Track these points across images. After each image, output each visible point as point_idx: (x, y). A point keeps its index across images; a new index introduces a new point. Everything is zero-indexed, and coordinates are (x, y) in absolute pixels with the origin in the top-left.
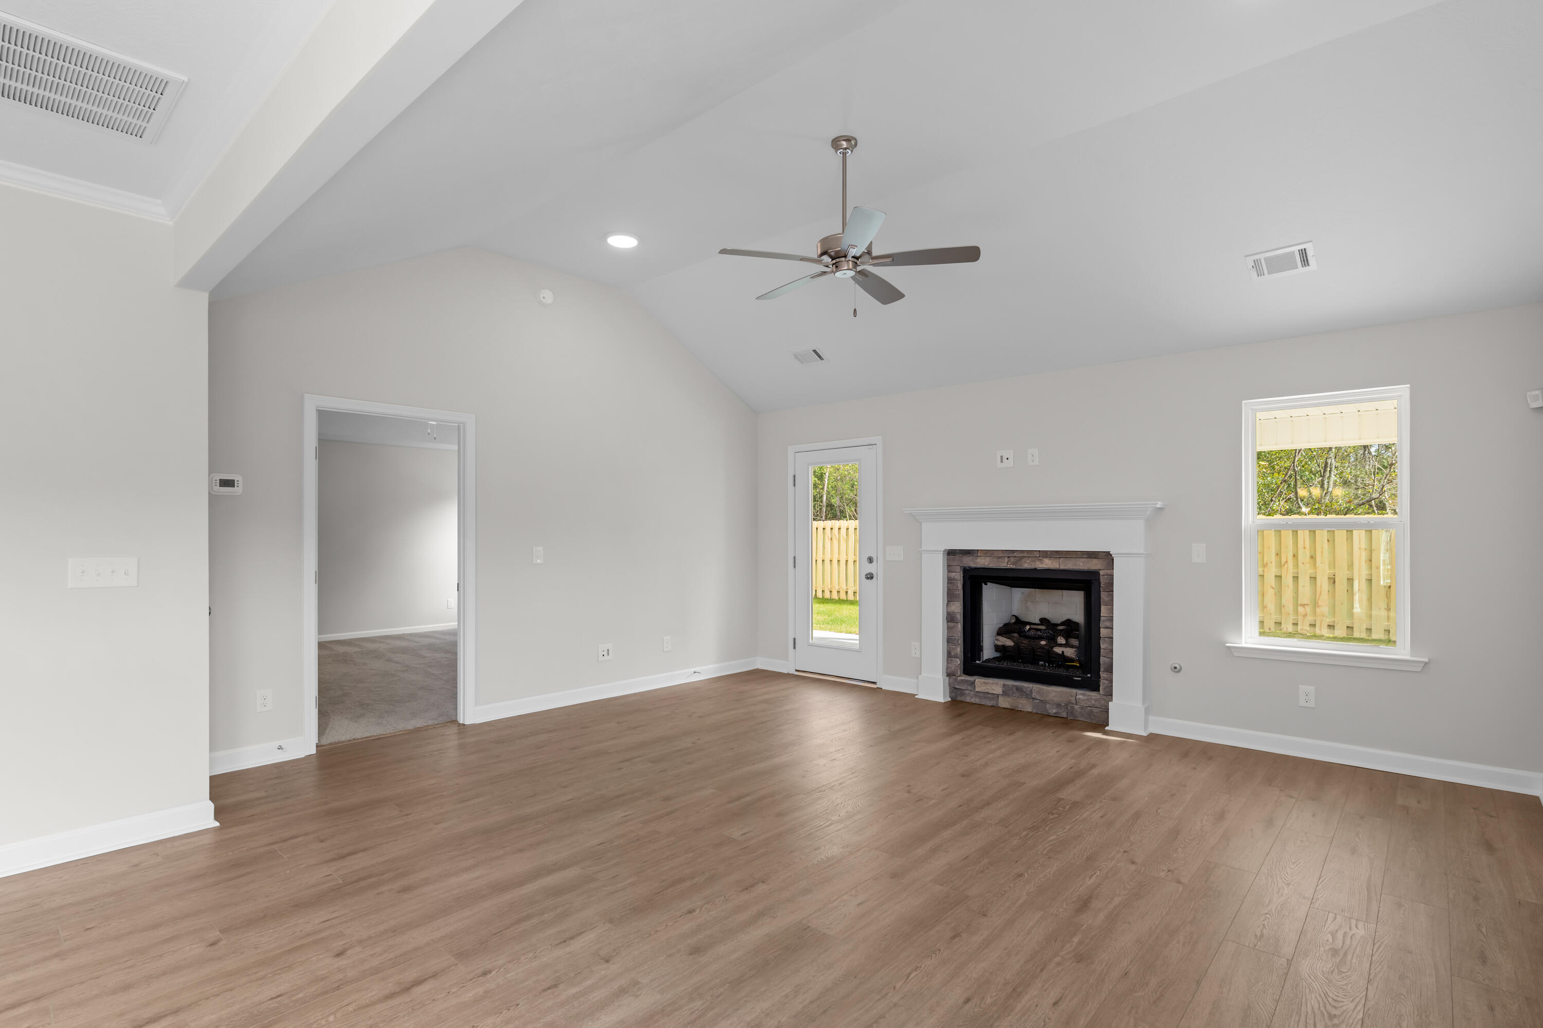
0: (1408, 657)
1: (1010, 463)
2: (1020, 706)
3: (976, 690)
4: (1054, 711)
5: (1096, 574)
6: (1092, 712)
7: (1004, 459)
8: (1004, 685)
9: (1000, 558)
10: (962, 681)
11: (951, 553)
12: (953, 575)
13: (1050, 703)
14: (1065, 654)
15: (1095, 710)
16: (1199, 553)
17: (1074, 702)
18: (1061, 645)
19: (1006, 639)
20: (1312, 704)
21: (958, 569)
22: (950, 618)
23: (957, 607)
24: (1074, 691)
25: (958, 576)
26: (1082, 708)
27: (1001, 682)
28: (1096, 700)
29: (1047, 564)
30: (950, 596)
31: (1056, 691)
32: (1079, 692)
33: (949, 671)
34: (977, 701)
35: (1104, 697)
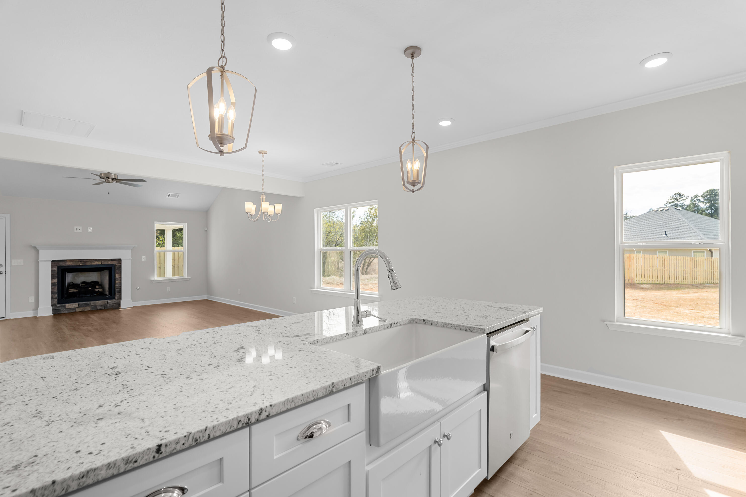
0: (187, 277)
1: (75, 231)
2: (86, 309)
3: (66, 308)
4: (100, 308)
5: (114, 265)
6: (113, 305)
7: (78, 229)
8: (79, 304)
9: (77, 262)
10: (59, 306)
11: (53, 261)
12: (54, 269)
13: (98, 306)
14: (100, 291)
15: (114, 304)
16: (144, 258)
17: (107, 303)
18: (97, 288)
19: (74, 290)
20: (170, 291)
21: (56, 267)
22: (53, 285)
23: (56, 281)
24: (107, 300)
25: (56, 269)
26: (110, 305)
27: (77, 303)
28: (114, 301)
29: (97, 263)
30: (53, 277)
31: (100, 302)
32: (108, 300)
33: (53, 304)
34: (67, 312)
35: (118, 300)
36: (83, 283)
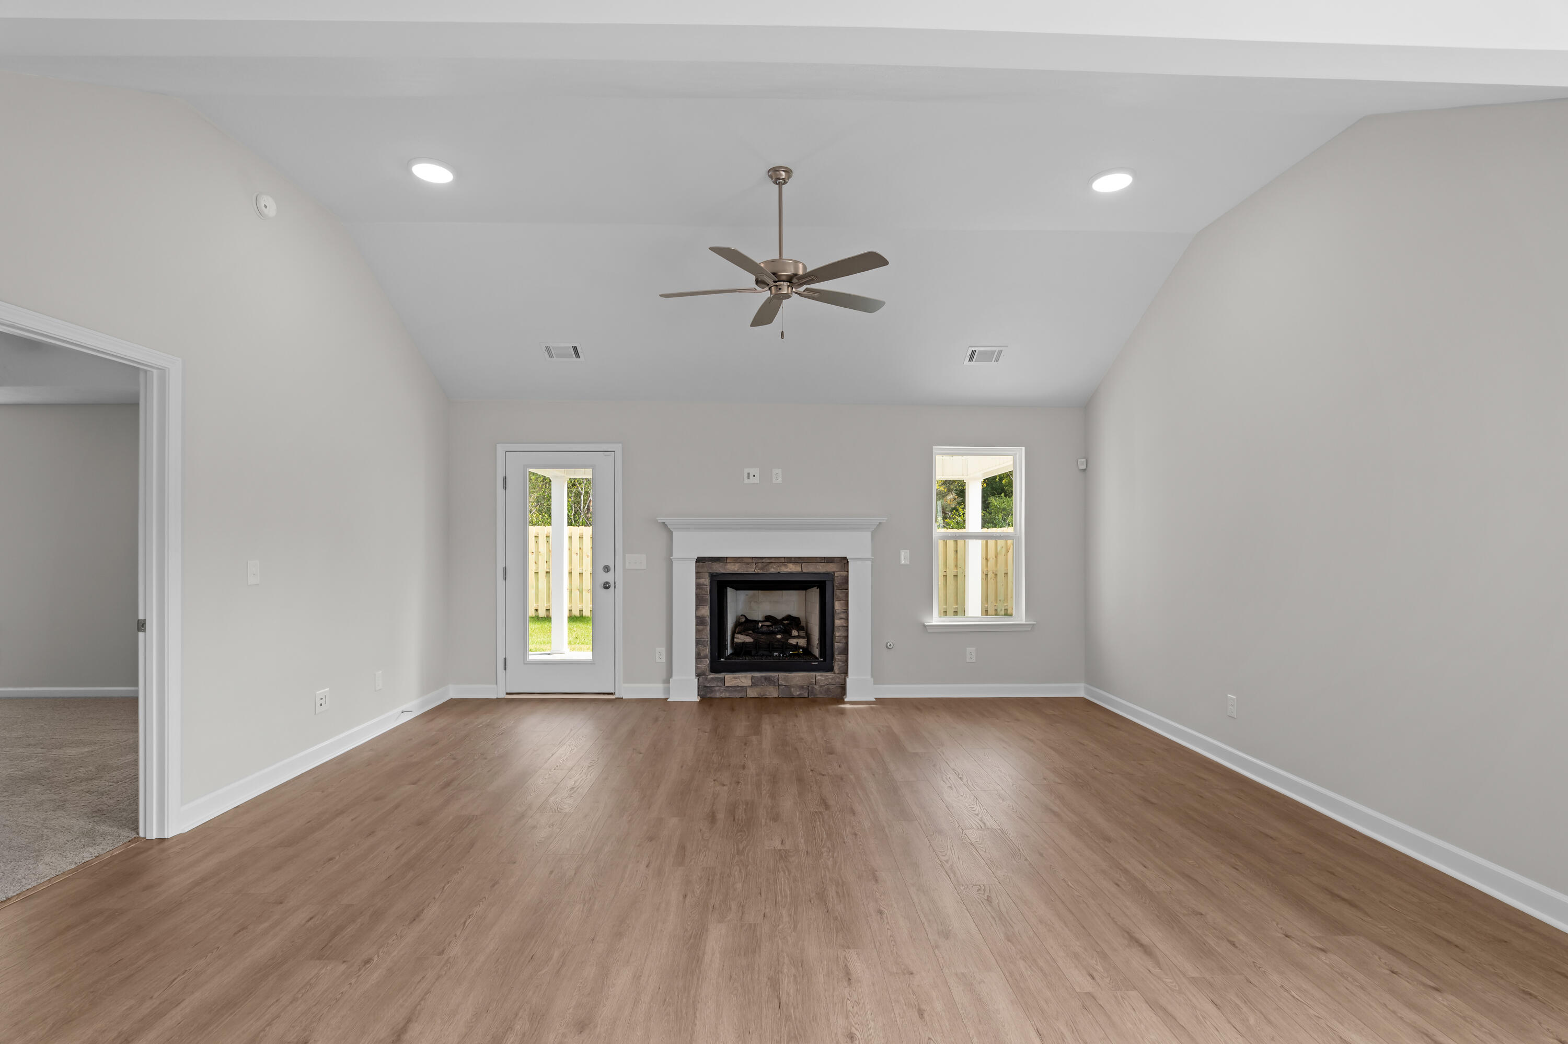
0: (1024, 622)
1: (746, 481)
2: (767, 693)
3: (726, 685)
4: (798, 693)
5: (830, 575)
6: (828, 689)
7: (751, 476)
8: (752, 677)
9: (748, 564)
10: (712, 678)
11: (700, 560)
12: (702, 581)
13: (793, 687)
14: (800, 644)
15: (831, 687)
16: (904, 557)
17: (814, 683)
18: (794, 637)
19: (745, 637)
20: (974, 660)
21: (707, 575)
22: (700, 621)
23: (706, 611)
24: (814, 674)
25: (706, 581)
26: (821, 687)
27: (749, 675)
28: (832, 679)
29: (792, 568)
30: (699, 602)
31: (799, 676)
32: (818, 674)
33: (699, 671)
34: (727, 695)
35: (838, 676)
36: (768, 618)
